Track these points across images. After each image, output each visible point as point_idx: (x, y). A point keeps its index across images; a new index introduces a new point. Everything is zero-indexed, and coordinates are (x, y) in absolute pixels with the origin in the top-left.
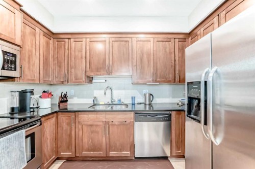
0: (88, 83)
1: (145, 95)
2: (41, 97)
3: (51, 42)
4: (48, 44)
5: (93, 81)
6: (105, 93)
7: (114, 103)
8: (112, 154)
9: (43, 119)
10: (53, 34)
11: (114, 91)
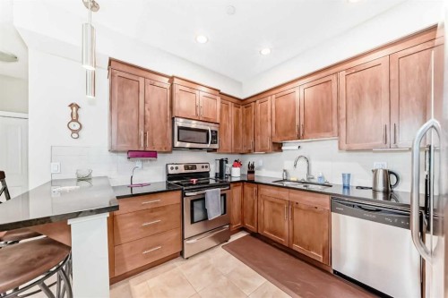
0: (276, 151)
1: (375, 172)
2: (233, 166)
3: (240, 110)
4: (237, 113)
5: (283, 148)
6: (295, 166)
7: (312, 181)
8: (296, 247)
9: (232, 185)
10: (242, 100)
11: (313, 163)
